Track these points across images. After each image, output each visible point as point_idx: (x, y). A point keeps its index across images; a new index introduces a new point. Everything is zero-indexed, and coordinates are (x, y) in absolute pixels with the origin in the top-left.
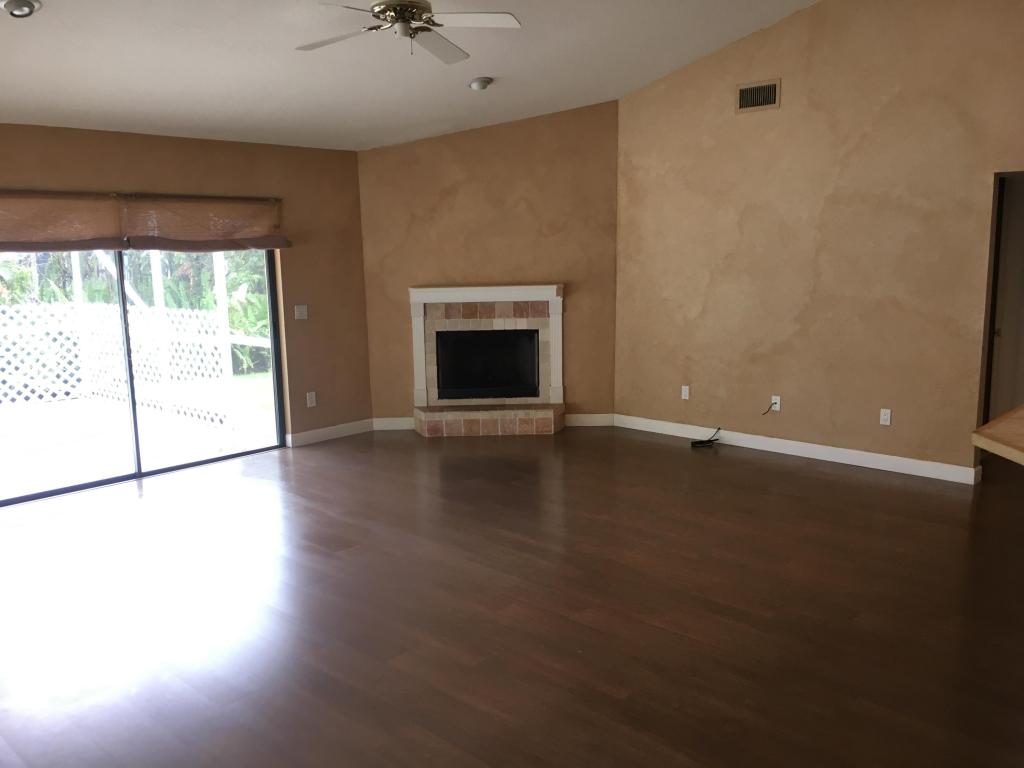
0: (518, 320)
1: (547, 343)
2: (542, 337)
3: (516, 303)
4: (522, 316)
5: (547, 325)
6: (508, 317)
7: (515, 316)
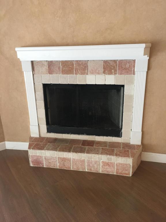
0: (107, 76)
1: (131, 97)
2: (127, 91)
3: (106, 62)
4: (110, 73)
5: (131, 82)
6: (99, 74)
7: (104, 72)
